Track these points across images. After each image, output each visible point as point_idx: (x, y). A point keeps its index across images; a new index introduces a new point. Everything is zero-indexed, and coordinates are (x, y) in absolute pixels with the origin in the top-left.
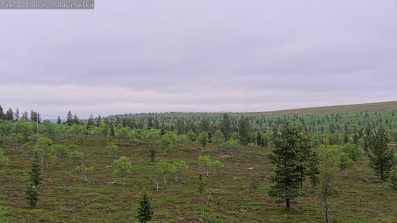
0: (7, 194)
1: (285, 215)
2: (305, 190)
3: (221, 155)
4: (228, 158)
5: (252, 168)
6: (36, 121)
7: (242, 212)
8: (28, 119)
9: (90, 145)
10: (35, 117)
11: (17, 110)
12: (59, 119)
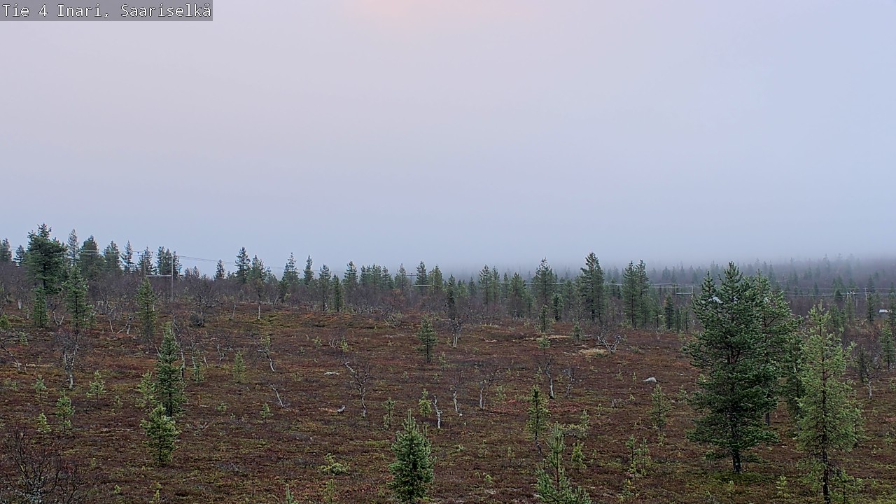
0: (107, 435)
1: (731, 486)
2: (776, 429)
3: (584, 348)
4: (600, 354)
5: (653, 379)
6: (169, 272)
7: (631, 478)
8: (151, 268)
9: (289, 325)
10: (168, 262)
11: (129, 248)
12: (220, 266)
